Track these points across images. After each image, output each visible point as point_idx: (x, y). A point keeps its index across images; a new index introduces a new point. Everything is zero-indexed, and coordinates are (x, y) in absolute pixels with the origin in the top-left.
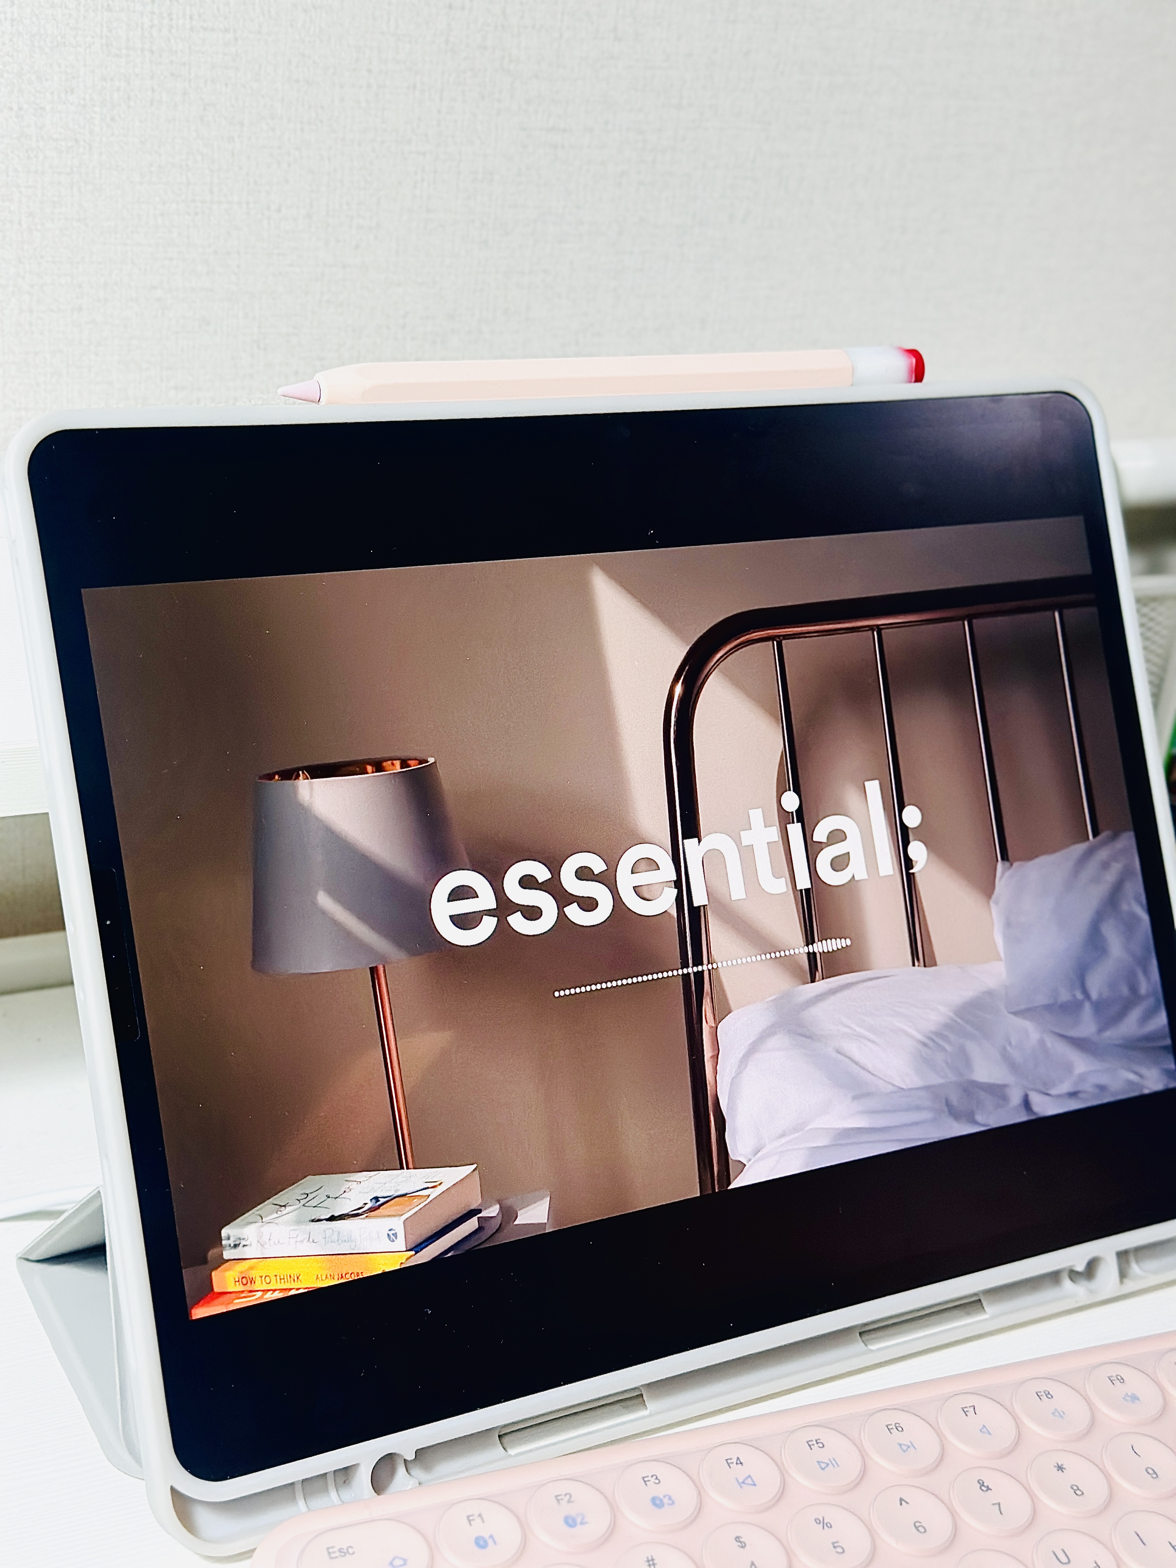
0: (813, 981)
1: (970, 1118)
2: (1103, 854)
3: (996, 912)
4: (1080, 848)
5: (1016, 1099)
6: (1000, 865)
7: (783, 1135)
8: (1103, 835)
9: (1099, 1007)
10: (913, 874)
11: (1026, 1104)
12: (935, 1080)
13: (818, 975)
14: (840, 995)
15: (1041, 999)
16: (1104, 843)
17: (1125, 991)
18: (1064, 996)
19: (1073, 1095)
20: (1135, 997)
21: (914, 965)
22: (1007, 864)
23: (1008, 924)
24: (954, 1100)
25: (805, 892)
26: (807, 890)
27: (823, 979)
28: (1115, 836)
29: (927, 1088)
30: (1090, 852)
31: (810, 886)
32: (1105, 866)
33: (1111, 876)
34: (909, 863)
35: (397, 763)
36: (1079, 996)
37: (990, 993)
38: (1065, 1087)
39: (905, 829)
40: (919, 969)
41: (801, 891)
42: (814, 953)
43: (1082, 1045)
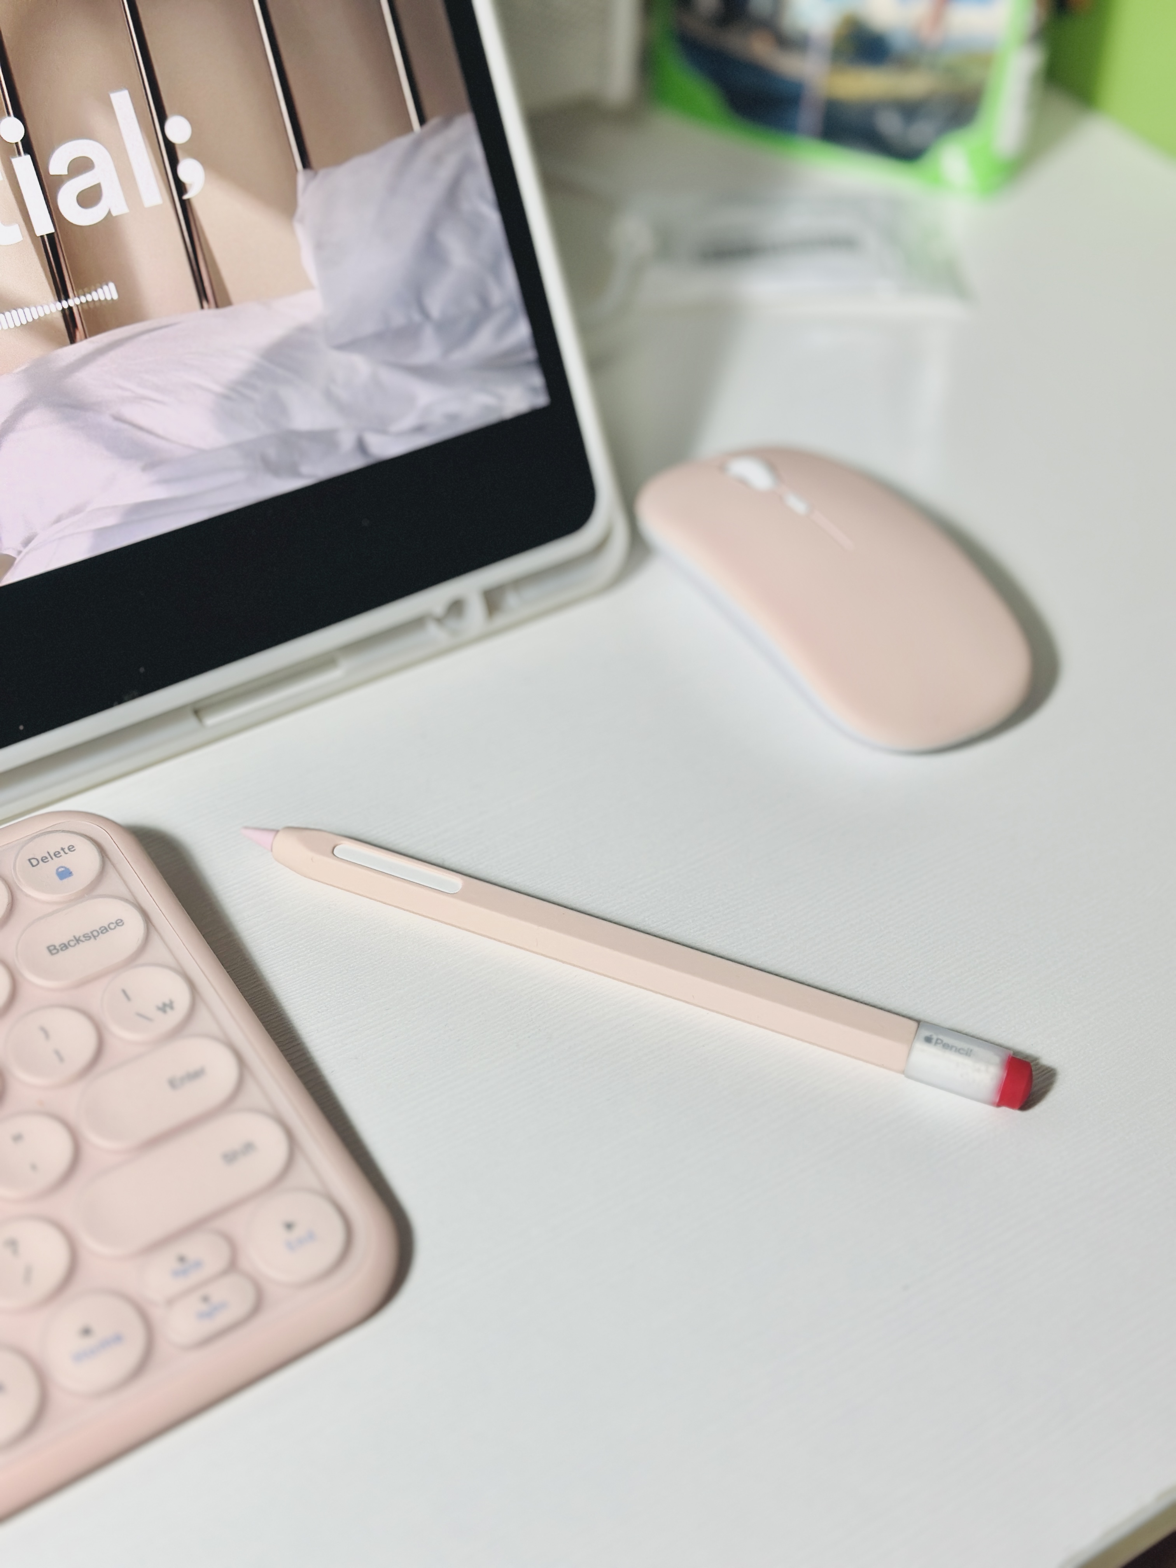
0: (73, 340)
1: (295, 472)
2: (434, 145)
3: (303, 235)
4: (403, 142)
5: (347, 441)
6: (302, 176)
7: (58, 520)
8: (432, 122)
9: (443, 327)
10: (189, 200)
11: (361, 447)
12: (247, 435)
13: (79, 333)
14: (112, 354)
15: (369, 327)
16: (436, 131)
17: (473, 303)
18: (398, 319)
19: (419, 429)
20: (486, 308)
21: (202, 307)
22: (309, 172)
23: (319, 246)
24: (272, 452)
25: (48, 238)
26: (50, 236)
27: (86, 337)
28: (448, 121)
29: (237, 446)
30: (418, 144)
31: (52, 230)
32: (438, 159)
33: (445, 173)
34: (181, 187)
36: (417, 317)
37: (304, 329)
38: (409, 421)
39: (171, 148)
40: (210, 313)
41: (42, 237)
42: (70, 308)
43: (425, 373)
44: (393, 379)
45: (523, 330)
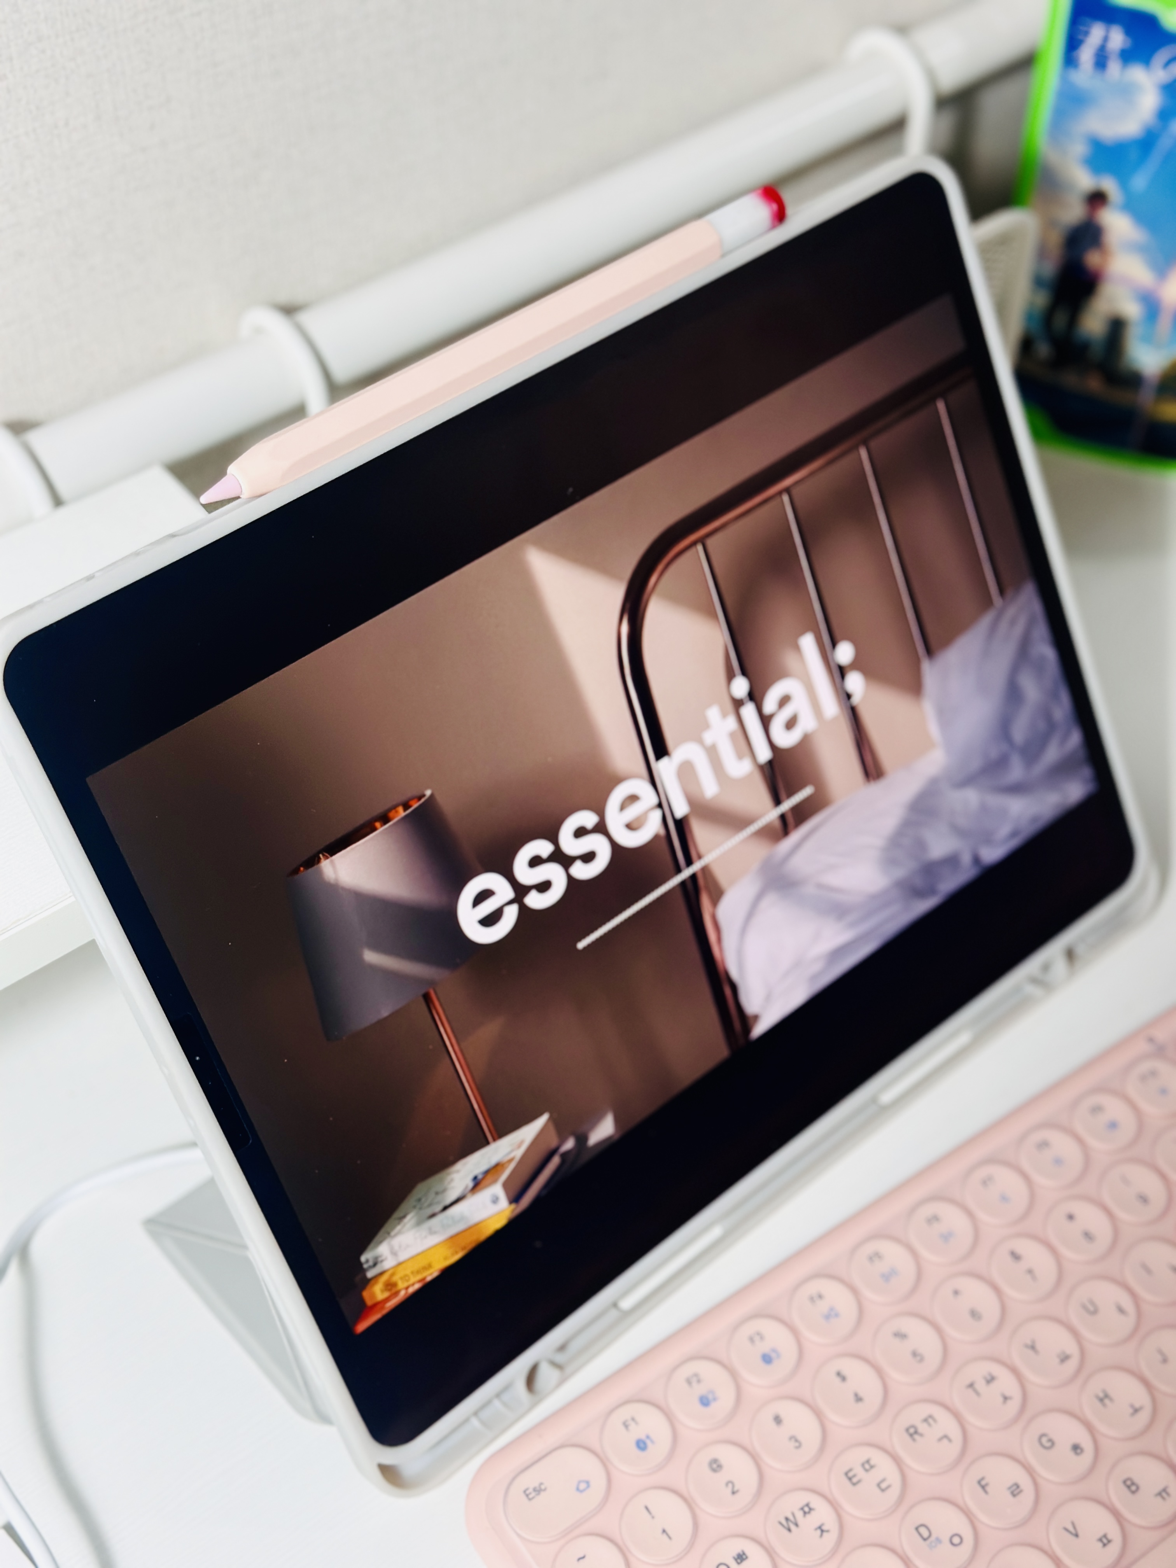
0: (786, 834)
1: (934, 893)
2: (1011, 611)
3: (928, 706)
4: (990, 615)
5: (967, 858)
6: (925, 663)
7: (786, 976)
8: (1008, 594)
9: (1024, 750)
10: (855, 705)
11: (976, 860)
12: (901, 874)
13: (790, 829)
14: (812, 838)
15: (976, 764)
16: (1010, 601)
17: (1043, 726)
18: (994, 753)
19: (1014, 834)
20: (1051, 727)
21: (867, 783)
22: (930, 659)
23: (940, 712)
24: (918, 882)
25: (768, 764)
26: (769, 762)
27: (795, 829)
28: (1018, 591)
29: (895, 885)
30: (1000, 613)
31: (770, 757)
32: (1013, 622)
33: (1019, 631)
34: (848, 696)
35: (400, 809)
36: (1007, 748)
37: (933, 779)
38: (1004, 830)
39: (840, 668)
40: (873, 786)
42: (785, 811)
43: (1016, 789)
44: (996, 801)
45: (1075, 738)
